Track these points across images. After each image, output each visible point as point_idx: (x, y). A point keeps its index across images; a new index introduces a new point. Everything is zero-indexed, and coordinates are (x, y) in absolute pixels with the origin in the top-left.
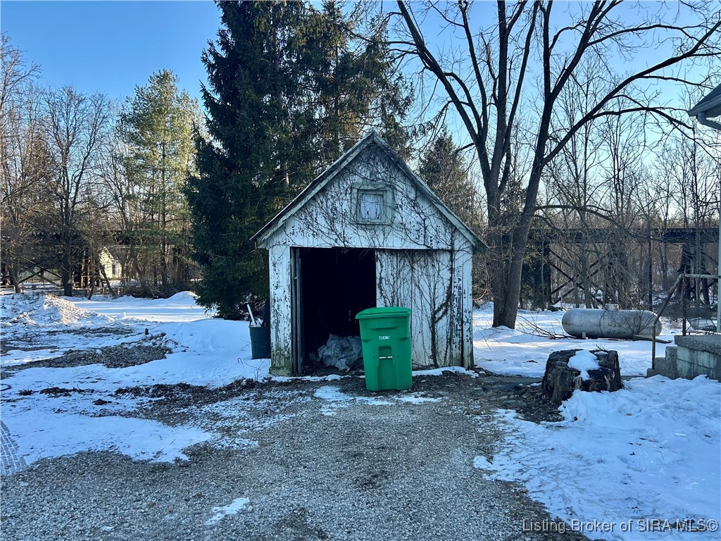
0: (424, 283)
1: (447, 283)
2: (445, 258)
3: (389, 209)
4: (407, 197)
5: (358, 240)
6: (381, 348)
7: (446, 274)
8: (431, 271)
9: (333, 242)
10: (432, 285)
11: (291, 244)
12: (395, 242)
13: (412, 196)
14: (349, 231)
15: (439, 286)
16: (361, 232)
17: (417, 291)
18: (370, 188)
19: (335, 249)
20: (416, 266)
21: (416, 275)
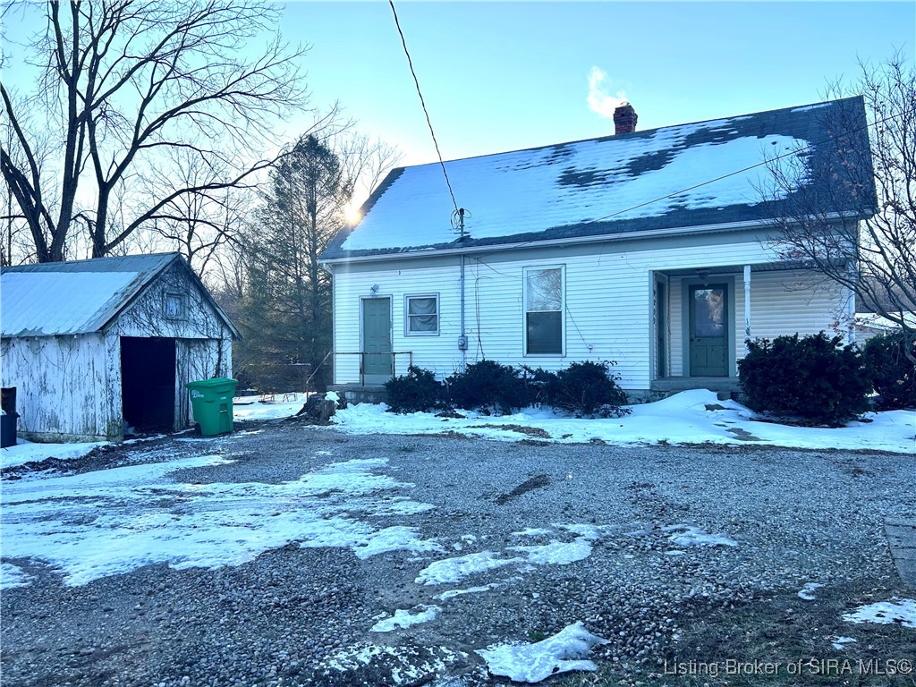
0: (198, 363)
1: (216, 362)
2: (214, 345)
3: (187, 309)
4: (196, 301)
5: (167, 332)
6: (221, 405)
7: (215, 356)
8: (204, 355)
9: (151, 333)
10: (205, 364)
11: (122, 334)
12: (190, 333)
13: (199, 300)
14: (162, 325)
15: (210, 364)
16: (169, 325)
17: (193, 368)
18: (175, 293)
19: (152, 337)
20: (192, 351)
21: (192, 357)
